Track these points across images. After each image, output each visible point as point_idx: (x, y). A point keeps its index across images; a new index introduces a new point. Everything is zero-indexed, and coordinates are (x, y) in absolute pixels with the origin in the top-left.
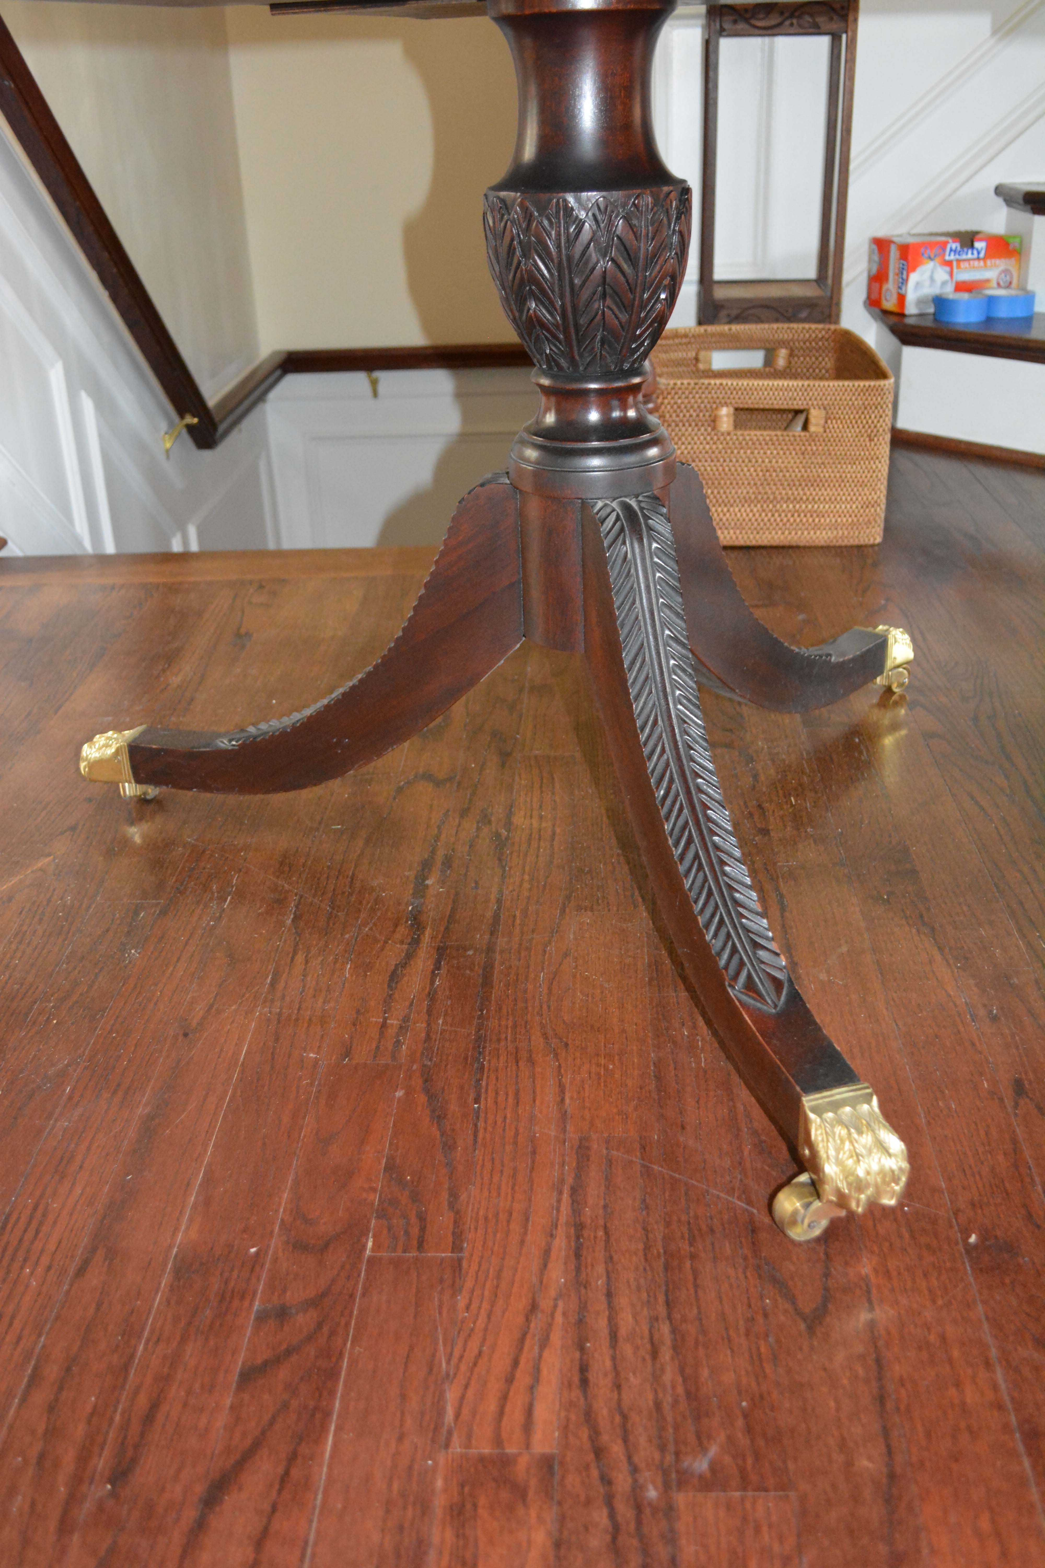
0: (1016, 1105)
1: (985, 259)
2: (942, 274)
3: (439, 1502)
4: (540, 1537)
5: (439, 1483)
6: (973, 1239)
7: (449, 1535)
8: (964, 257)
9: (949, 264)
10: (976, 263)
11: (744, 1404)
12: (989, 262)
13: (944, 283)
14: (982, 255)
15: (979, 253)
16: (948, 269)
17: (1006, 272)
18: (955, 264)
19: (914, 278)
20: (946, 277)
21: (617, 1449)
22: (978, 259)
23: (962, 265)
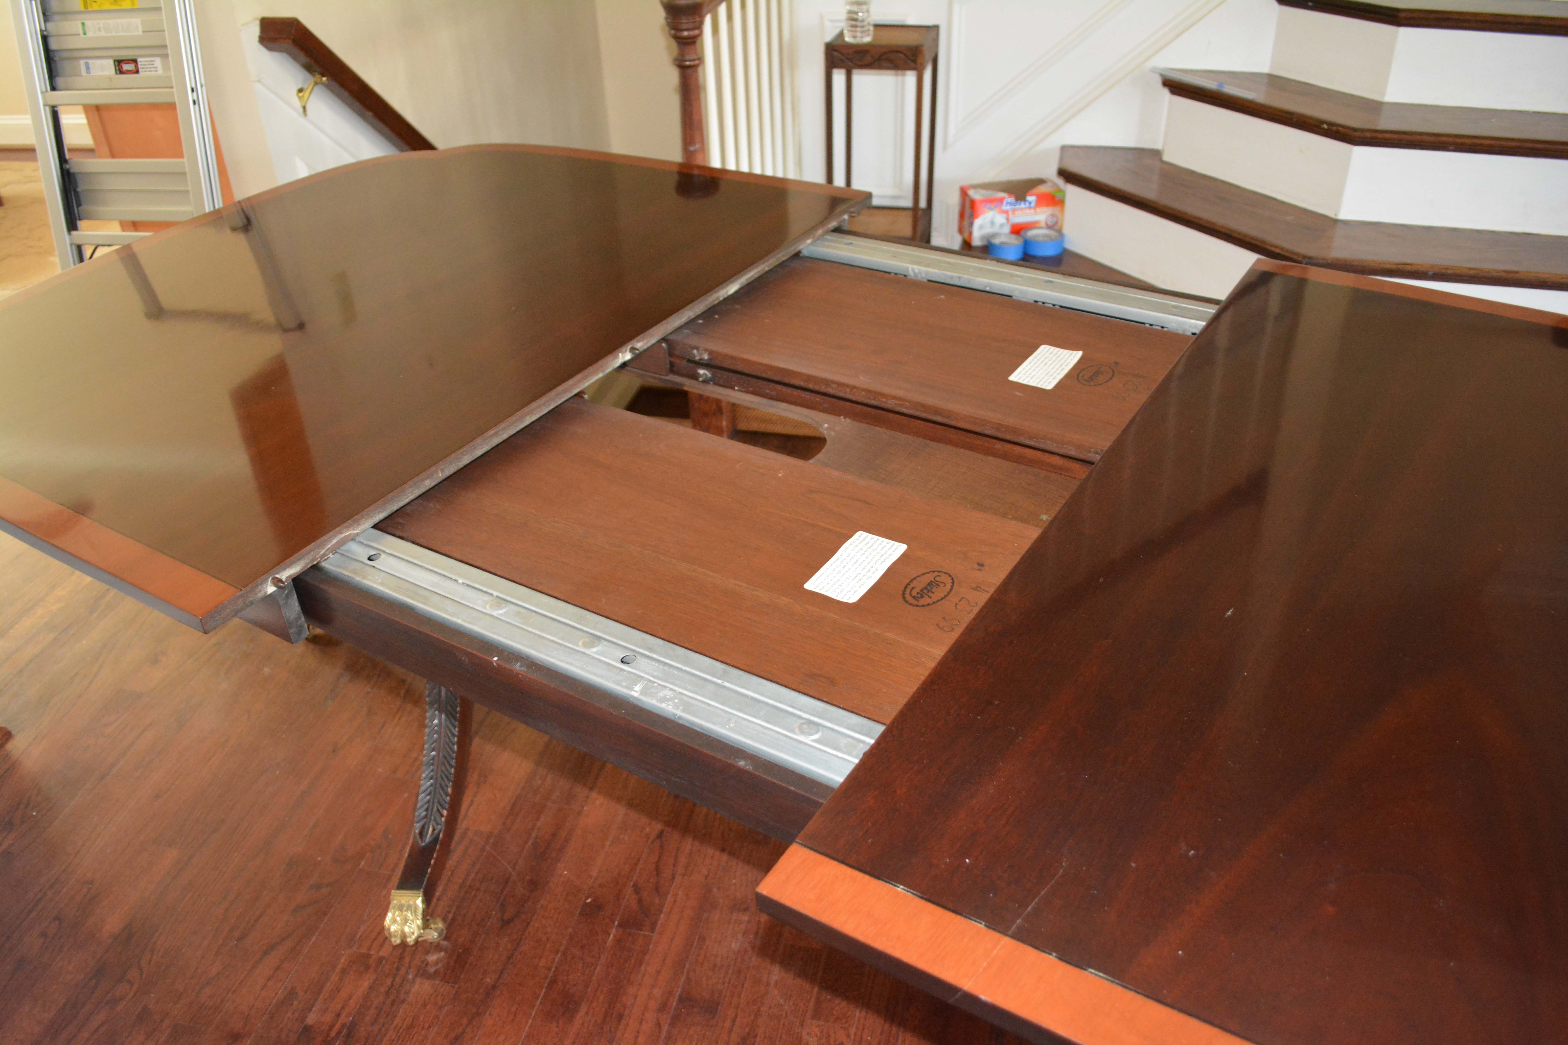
0: (653, 842)
1: (1035, 208)
2: (1000, 219)
3: (340, 967)
4: (366, 984)
5: (343, 960)
6: (589, 900)
7: (337, 978)
8: (1017, 207)
9: (1006, 212)
10: (1028, 211)
11: (460, 951)
12: (1038, 210)
13: (1002, 225)
14: (1033, 205)
15: (1030, 203)
16: (1004, 215)
17: (1053, 215)
18: (1010, 213)
19: (977, 223)
20: (1003, 221)
21: (407, 959)
22: (1030, 208)
23: (1017, 213)
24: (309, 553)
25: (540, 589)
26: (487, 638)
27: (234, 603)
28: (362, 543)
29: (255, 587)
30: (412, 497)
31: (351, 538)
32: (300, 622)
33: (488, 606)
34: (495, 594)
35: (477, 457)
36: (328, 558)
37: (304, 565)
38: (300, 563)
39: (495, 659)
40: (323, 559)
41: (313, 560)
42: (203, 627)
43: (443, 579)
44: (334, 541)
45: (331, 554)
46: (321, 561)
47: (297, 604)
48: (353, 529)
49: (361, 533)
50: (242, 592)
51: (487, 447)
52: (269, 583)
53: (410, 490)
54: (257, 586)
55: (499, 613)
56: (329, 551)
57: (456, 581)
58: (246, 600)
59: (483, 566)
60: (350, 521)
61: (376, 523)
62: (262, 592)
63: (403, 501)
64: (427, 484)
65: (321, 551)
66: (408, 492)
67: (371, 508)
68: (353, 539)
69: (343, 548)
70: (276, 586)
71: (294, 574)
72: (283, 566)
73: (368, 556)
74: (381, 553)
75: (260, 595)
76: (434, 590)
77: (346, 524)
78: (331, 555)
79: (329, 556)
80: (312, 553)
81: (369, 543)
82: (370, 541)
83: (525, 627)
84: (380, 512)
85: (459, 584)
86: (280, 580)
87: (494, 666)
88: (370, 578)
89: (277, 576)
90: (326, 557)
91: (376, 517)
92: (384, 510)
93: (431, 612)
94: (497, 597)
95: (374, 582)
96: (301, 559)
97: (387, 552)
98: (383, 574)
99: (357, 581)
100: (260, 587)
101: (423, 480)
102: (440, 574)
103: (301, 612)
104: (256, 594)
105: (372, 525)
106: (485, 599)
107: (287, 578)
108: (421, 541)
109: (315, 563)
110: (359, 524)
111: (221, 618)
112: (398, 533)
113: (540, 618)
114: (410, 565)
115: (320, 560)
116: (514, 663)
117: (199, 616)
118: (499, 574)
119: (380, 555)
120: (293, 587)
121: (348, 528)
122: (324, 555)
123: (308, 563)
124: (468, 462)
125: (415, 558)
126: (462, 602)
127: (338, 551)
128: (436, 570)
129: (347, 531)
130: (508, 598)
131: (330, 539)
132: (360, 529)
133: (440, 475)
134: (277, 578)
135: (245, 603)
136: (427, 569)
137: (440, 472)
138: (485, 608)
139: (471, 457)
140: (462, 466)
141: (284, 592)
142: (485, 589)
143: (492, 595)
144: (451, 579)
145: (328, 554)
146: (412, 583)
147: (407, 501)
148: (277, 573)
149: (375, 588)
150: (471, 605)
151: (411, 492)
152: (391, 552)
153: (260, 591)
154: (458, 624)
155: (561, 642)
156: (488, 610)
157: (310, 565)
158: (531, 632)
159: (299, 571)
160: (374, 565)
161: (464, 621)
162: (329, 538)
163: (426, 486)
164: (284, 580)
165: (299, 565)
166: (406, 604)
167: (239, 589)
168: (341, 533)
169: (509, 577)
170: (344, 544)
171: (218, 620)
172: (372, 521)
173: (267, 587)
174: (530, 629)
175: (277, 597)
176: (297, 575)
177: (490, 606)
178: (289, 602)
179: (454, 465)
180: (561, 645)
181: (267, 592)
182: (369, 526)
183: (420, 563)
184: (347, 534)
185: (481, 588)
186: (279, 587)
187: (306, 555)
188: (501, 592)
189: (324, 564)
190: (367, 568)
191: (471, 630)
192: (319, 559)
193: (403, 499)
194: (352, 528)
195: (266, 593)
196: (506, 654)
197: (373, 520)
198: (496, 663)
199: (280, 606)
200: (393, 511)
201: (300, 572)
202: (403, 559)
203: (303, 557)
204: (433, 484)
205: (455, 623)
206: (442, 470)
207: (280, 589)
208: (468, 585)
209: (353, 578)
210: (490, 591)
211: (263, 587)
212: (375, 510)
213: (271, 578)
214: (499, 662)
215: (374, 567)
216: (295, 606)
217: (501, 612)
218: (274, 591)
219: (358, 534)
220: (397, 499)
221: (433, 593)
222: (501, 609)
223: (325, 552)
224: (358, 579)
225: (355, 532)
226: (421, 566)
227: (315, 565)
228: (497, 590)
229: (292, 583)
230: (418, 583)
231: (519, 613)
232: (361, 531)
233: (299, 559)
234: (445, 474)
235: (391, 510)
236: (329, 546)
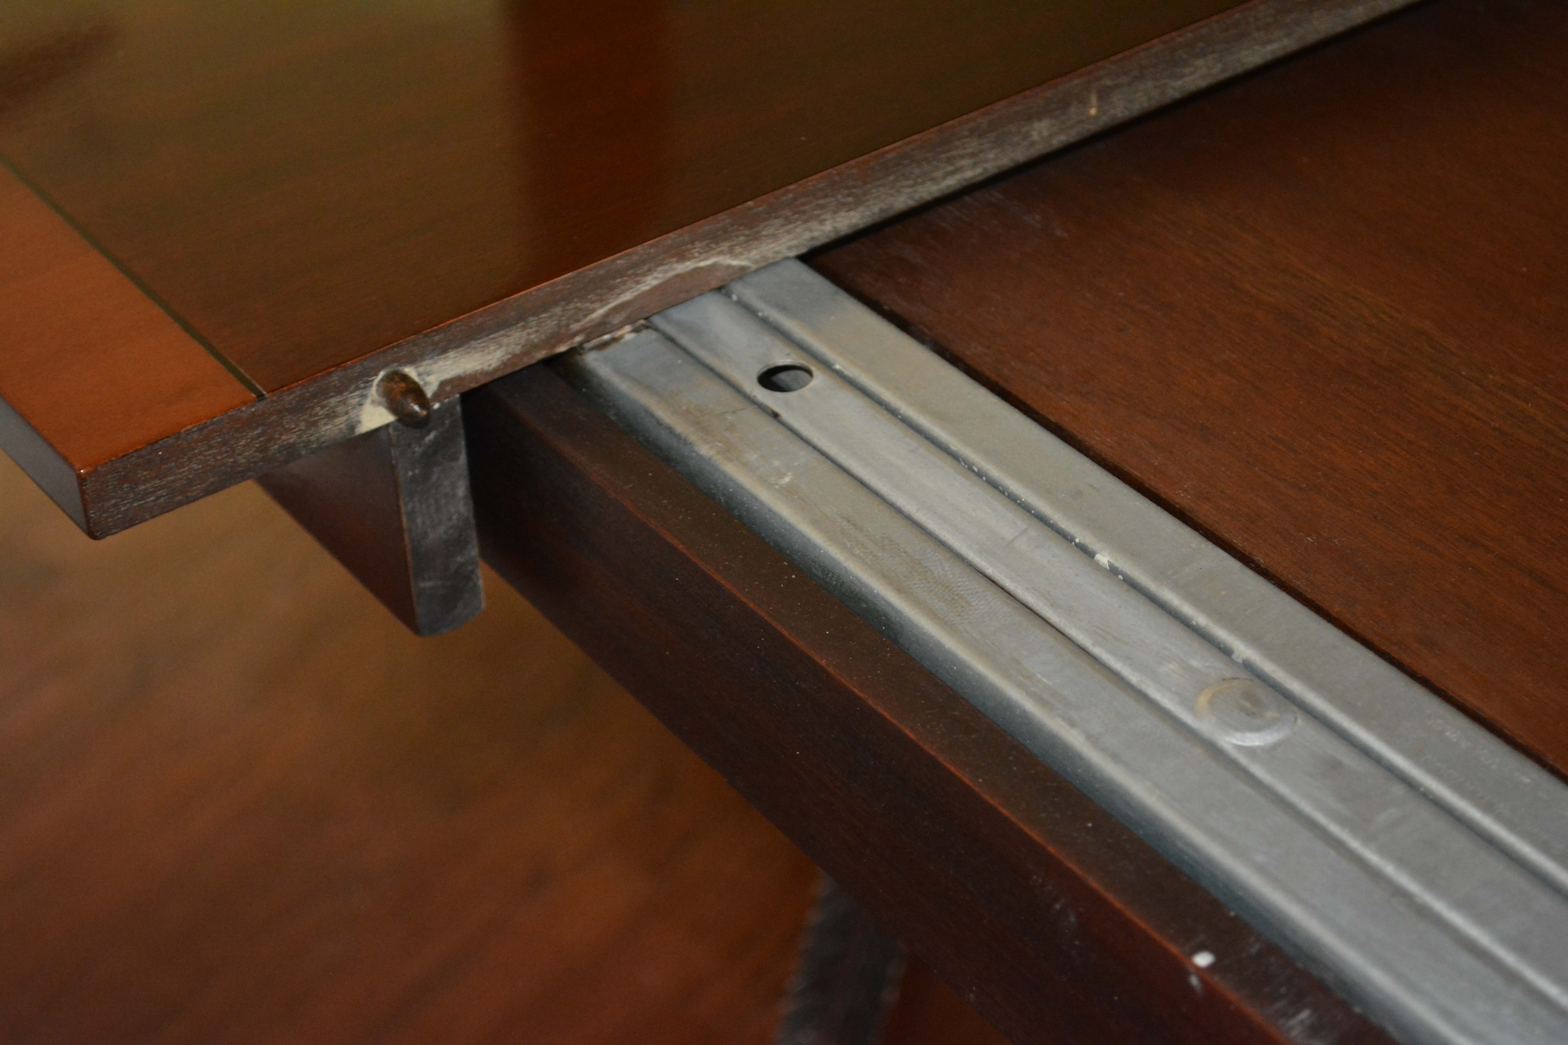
24: (545, 307)
25: (1424, 671)
26: (1180, 845)
27: (224, 443)
28: (749, 310)
29: (314, 396)
30: (971, 173)
31: (715, 284)
32: (459, 559)
33: (1203, 700)
34: (1243, 650)
35: (1240, 70)
36: (614, 340)
37: (518, 350)
38: (505, 340)
39: (1203, 960)
40: (595, 342)
41: (556, 338)
42: (86, 511)
43: (1036, 531)
44: (651, 281)
45: (628, 328)
46: (587, 346)
47: (462, 489)
48: (731, 251)
49: (757, 271)
50: (261, 406)
51: (1286, 42)
52: (373, 392)
53: (973, 145)
54: (324, 393)
55: (1248, 744)
56: (623, 315)
57: (1087, 553)
58: (271, 439)
59: (1204, 512)
60: (724, 219)
61: (817, 243)
62: (338, 421)
63: (934, 180)
64: (1035, 136)
65: (593, 311)
66: (960, 152)
67: (815, 182)
68: (721, 289)
69: (677, 314)
70: (393, 407)
71: (473, 376)
72: (436, 338)
73: (758, 368)
74: (813, 369)
75: (331, 430)
76: (989, 571)
77: (706, 226)
78: (627, 333)
79: (618, 333)
80: (558, 310)
81: (775, 315)
82: (783, 309)
83: (1355, 844)
84: (844, 204)
85: (1097, 566)
86: (416, 391)
87: (1189, 987)
88: (752, 457)
89: (410, 371)
90: (607, 337)
91: (822, 222)
92: (859, 202)
93: (963, 665)
94: (1248, 666)
95: (763, 480)
96: (511, 325)
97: (838, 367)
98: (804, 456)
99: (701, 457)
100: (333, 401)
101: (1030, 117)
102: (1026, 508)
103: (473, 522)
104: (315, 424)
105: (803, 250)
106: (1195, 663)
107: (443, 384)
108: (972, 351)
109: (562, 349)
110: (756, 237)
111: (162, 487)
112: (892, 301)
113: (1425, 813)
114: (913, 441)
115: (581, 344)
116: (1280, 1004)
117: (77, 466)
118: (1260, 559)
119: (810, 373)
120: (460, 424)
121: (714, 239)
122: (603, 326)
123: (536, 347)
124: (1203, 84)
125: (938, 416)
126: (1097, 651)
127: (657, 320)
128: (1014, 486)
129: (706, 251)
130: (1296, 687)
131: (635, 272)
132: (754, 254)
133: (1093, 111)
134: (405, 378)
135: (263, 449)
136: (980, 474)
137: (1094, 99)
138: (1189, 704)
139: (1219, 66)
140: (1177, 95)
141: (423, 437)
142: (1201, 620)
143: (1226, 652)
144: (1066, 537)
145: (620, 326)
146: (908, 518)
147: (951, 182)
148: (412, 361)
149: (762, 504)
150: (1134, 678)
151: (973, 155)
152: (851, 371)
153: (332, 416)
154: (1067, 750)
155: (1510, 959)
156: (1205, 726)
157: (541, 355)
158: (1375, 875)
159: (496, 370)
160: (777, 409)
161: (1093, 739)
162: (635, 265)
163: (1033, 144)
164: (429, 392)
165: (500, 346)
166: (866, 601)
167: (252, 389)
168: (682, 257)
169: (1299, 584)
170: (685, 301)
171: (147, 494)
172: (807, 235)
173: (361, 405)
174: (1373, 857)
175: (393, 452)
176: (484, 380)
177: (1211, 703)
178: (434, 478)
179: (1150, 84)
180: (1512, 977)
181: (359, 422)
182: (790, 248)
183: (955, 445)
184: (702, 264)
185: (1187, 609)
186: (405, 419)
187: (536, 313)
188: (1268, 651)
189: (593, 360)
190: (751, 415)
191: (1113, 790)
192: (578, 339)
193: (939, 174)
194: (725, 246)
195: (352, 428)
196: (1254, 949)
197: (811, 230)
198: (1202, 980)
199: (396, 485)
200: (891, 213)
201: (499, 374)
202: (892, 412)
203: (521, 318)
204: (1060, 140)
205: (1054, 741)
206: (1104, 95)
207: (406, 424)
208: (1132, 585)
209: (686, 442)
210: (1221, 634)
211: (344, 402)
212: (826, 196)
213: (382, 374)
214: (1217, 980)
215: (775, 416)
216: (454, 495)
217: (1254, 740)
218: (387, 426)
219: (742, 273)
220: (917, 171)
221: (984, 582)
222: (1258, 729)
223: (607, 315)
224: (705, 450)
225: (735, 263)
226: (955, 457)
227: (561, 355)
228: (1254, 640)
229: (458, 408)
230: (931, 525)
231: (1335, 765)
232: (756, 262)
233: (504, 325)
234: (1112, 112)
235: (884, 206)
236: (627, 297)
